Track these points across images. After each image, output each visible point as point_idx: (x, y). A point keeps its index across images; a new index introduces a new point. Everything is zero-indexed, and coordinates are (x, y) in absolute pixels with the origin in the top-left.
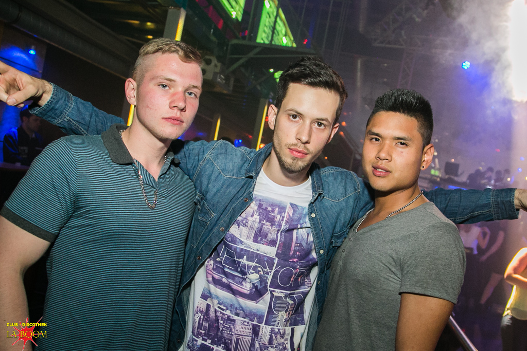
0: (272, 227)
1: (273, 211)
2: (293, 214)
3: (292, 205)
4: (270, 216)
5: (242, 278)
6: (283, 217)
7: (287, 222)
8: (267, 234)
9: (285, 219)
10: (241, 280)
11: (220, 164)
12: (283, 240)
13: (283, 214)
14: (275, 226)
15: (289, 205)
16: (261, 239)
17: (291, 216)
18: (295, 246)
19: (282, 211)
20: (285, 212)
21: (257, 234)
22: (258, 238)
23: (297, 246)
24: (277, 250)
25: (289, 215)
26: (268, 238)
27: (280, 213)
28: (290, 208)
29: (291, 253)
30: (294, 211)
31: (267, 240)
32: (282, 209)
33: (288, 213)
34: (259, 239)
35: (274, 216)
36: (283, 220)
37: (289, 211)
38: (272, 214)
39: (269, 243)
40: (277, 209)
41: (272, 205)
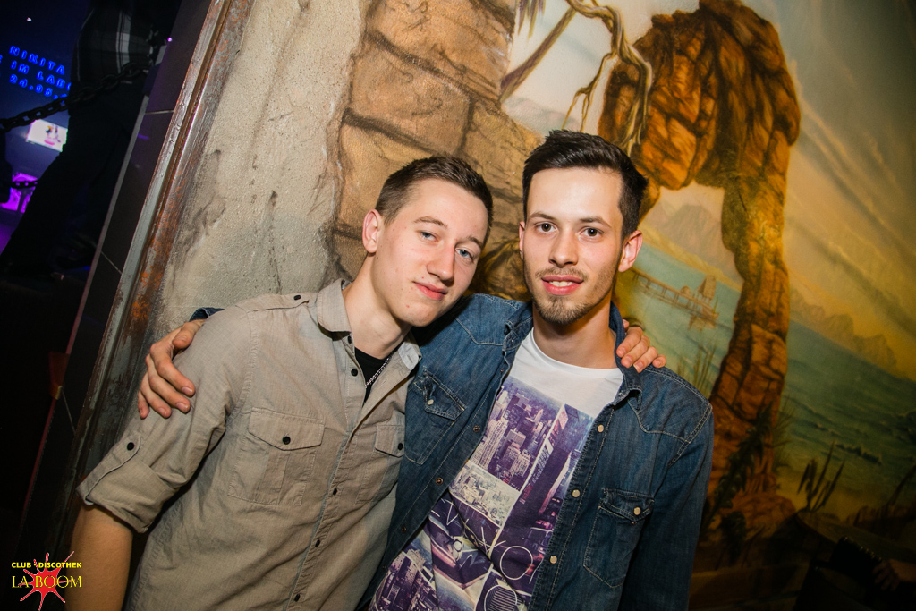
0: (521, 452)
1: (533, 413)
2: (566, 426)
3: (568, 408)
4: (525, 422)
5: (449, 538)
6: (548, 428)
7: (554, 438)
8: (512, 462)
9: (551, 431)
10: (446, 540)
11: (471, 325)
12: (534, 481)
13: (550, 422)
14: (526, 451)
15: (562, 409)
16: (501, 471)
17: (563, 427)
18: (551, 501)
19: (550, 416)
20: (553, 420)
21: (496, 459)
22: (496, 467)
23: (556, 502)
24: (521, 497)
25: (560, 426)
26: (511, 469)
27: (544, 419)
28: (563, 413)
29: (541, 511)
30: (570, 421)
31: (510, 475)
32: (550, 413)
33: (558, 421)
34: (498, 468)
35: (533, 423)
36: (546, 433)
37: (561, 417)
38: (530, 420)
39: (512, 481)
40: (541, 411)
41: (534, 403)
